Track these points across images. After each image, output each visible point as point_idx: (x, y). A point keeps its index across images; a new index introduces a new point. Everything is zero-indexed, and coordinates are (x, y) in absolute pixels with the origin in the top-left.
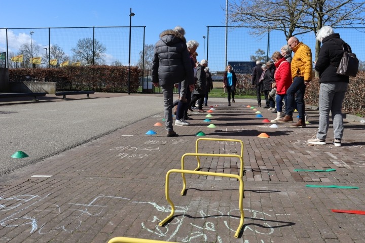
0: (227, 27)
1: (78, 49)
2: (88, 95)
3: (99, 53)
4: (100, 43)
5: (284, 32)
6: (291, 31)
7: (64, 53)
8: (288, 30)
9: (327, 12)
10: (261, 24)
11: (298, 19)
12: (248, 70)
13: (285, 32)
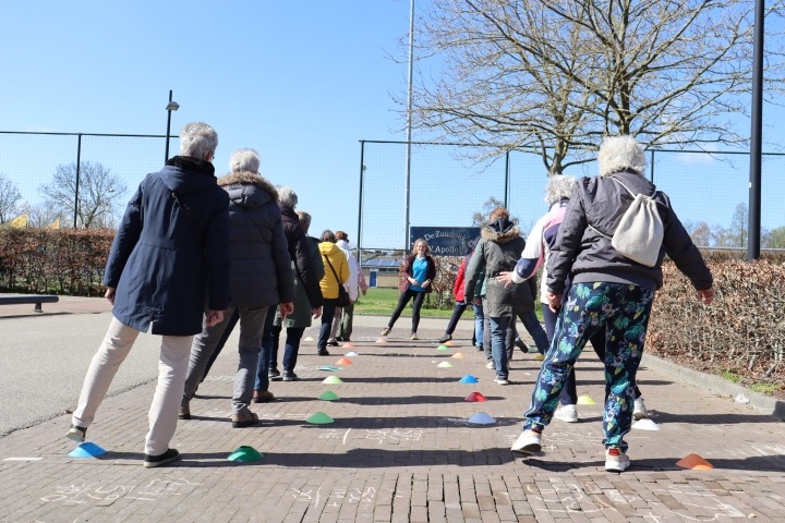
0: (409, 143)
1: (57, 189)
2: (39, 307)
3: (109, 199)
4: (111, 175)
5: (541, 158)
6: (560, 157)
7: (19, 196)
8: (551, 153)
9: (638, 111)
10: (487, 137)
11: (574, 128)
12: (458, 246)
13: (545, 156)
